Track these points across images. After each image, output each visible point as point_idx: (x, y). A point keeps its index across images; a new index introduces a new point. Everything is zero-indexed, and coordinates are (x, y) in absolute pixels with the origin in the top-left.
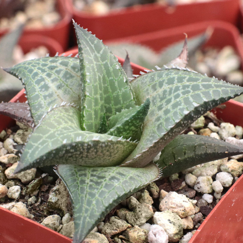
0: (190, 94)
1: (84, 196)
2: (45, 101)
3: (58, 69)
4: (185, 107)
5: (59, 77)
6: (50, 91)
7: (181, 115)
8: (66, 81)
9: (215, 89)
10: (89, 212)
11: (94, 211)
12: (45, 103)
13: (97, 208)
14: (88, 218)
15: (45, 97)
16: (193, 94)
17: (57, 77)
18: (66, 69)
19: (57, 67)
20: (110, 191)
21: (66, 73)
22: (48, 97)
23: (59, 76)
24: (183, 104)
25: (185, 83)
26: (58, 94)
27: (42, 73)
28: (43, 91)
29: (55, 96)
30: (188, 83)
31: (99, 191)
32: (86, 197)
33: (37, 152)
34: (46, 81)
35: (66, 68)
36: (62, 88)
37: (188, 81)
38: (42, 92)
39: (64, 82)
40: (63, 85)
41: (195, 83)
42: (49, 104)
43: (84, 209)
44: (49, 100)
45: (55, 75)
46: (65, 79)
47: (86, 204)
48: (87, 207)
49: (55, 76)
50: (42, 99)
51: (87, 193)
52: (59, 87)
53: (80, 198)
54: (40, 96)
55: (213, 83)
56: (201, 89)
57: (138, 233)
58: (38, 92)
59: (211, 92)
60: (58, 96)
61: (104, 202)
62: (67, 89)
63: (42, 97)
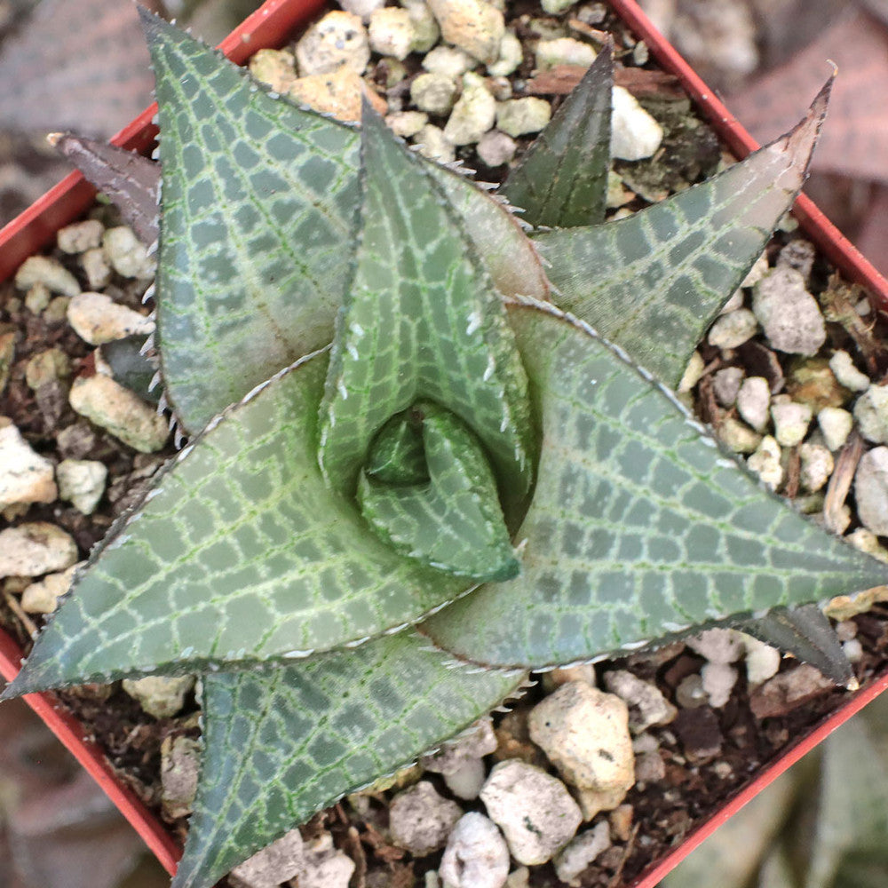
0: (675, 565)
1: (240, 758)
2: (211, 320)
3: (285, 197)
4: (641, 615)
5: (280, 234)
6: (235, 286)
7: (616, 636)
8: (303, 252)
9: (768, 570)
10: (239, 823)
11: (256, 825)
12: (208, 325)
13: (267, 817)
14: (231, 838)
15: (213, 305)
16: (684, 571)
17: (275, 234)
18: (316, 205)
19: (284, 187)
20: (328, 769)
21: (313, 221)
22: (221, 308)
23: (284, 229)
24: (635, 598)
25: (676, 505)
26: (261, 299)
27: (224, 200)
28: (212, 282)
29: (249, 308)
30: (683, 511)
31: (289, 761)
32: (244, 764)
33: (88, 657)
34: (232, 243)
35: (318, 198)
36: (284, 280)
37: (689, 501)
38: (205, 282)
39: (296, 255)
40: (289, 266)
41: (708, 521)
42: (222, 330)
43: (226, 804)
44: (223, 316)
45: (269, 223)
46: (299, 246)
47: (238, 787)
48: (239, 802)
49: (269, 227)
50: (201, 309)
51: (249, 754)
52: (271, 276)
53: (224, 759)
54: (198, 297)
55: (769, 541)
56: (718, 559)
57: (420, 820)
58: (194, 276)
59: (748, 585)
60: (260, 306)
61: (295, 803)
62: (301, 282)
63: (204, 304)
